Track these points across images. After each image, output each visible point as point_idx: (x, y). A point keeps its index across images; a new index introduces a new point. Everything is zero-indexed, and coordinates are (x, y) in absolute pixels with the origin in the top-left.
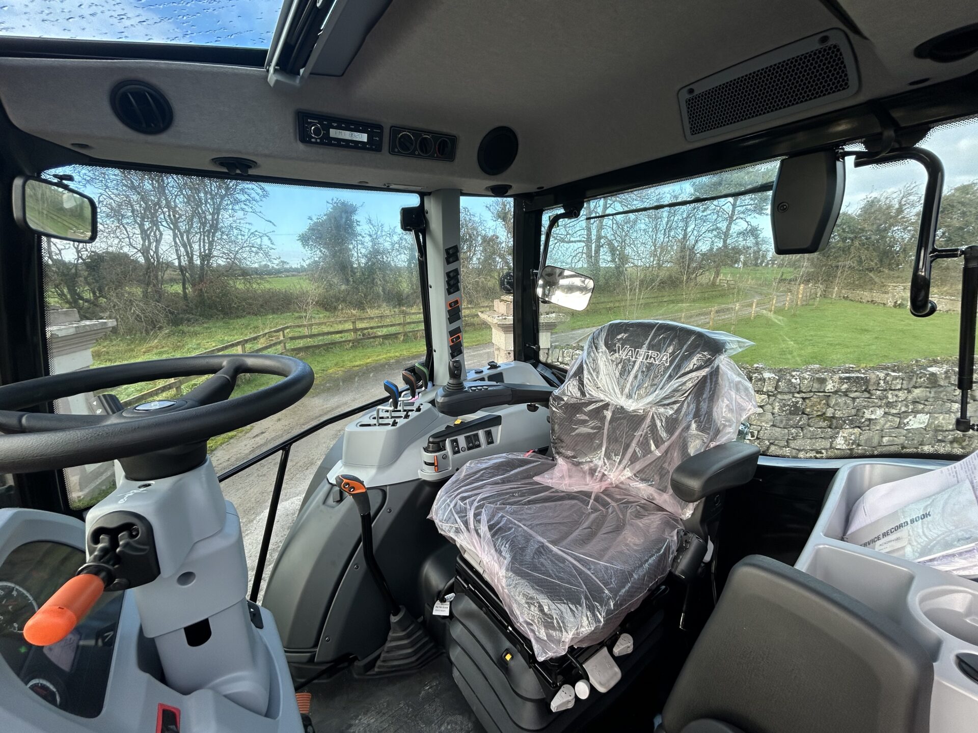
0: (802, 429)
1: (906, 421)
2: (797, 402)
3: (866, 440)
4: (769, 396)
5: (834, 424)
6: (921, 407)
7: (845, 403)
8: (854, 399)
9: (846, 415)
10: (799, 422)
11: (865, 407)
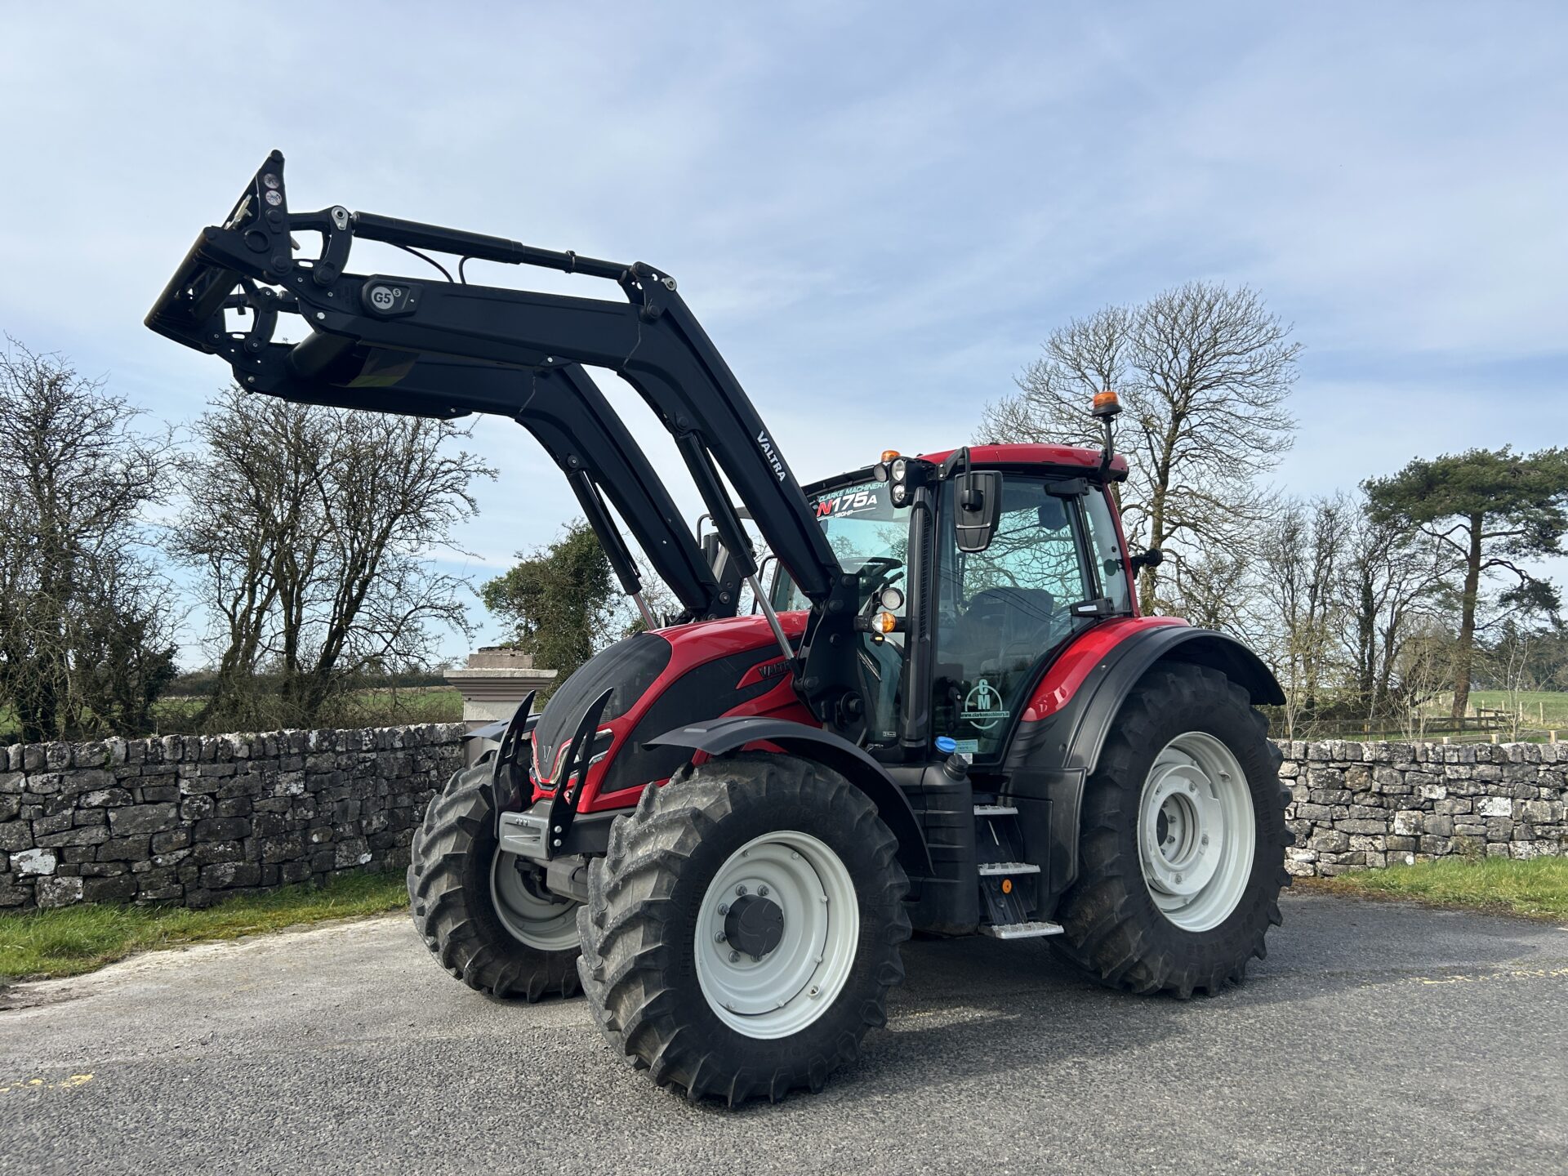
0: (1348, 806)
1: (1480, 805)
2: (1334, 774)
3: (1433, 826)
4: (1300, 766)
5: (1385, 803)
6: (1493, 788)
7: (1392, 776)
8: (1403, 772)
9: (1397, 791)
10: (1341, 797)
11: (1420, 783)
